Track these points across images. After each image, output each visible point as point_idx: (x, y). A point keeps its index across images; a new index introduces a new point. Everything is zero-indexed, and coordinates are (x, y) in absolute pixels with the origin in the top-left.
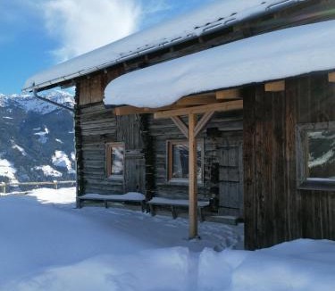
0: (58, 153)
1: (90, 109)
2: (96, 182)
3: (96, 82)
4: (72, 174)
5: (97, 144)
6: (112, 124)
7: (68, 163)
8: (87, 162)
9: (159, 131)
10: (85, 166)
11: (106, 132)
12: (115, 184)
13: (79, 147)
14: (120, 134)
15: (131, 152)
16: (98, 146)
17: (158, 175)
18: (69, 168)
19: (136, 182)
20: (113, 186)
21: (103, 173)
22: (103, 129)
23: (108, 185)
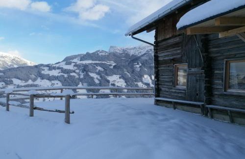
0: (146, 76)
1: (164, 43)
2: (167, 90)
3: (168, 24)
4: (152, 87)
5: (168, 65)
6: (179, 52)
7: (150, 82)
8: (161, 77)
9: (218, 52)
10: (160, 79)
11: (175, 57)
12: (180, 91)
13: (156, 67)
14: (184, 58)
15: (193, 70)
16: (168, 66)
17: (215, 86)
18: (151, 84)
19: (196, 91)
20: (178, 93)
21: (171, 84)
22: (173, 55)
23: (175, 92)
